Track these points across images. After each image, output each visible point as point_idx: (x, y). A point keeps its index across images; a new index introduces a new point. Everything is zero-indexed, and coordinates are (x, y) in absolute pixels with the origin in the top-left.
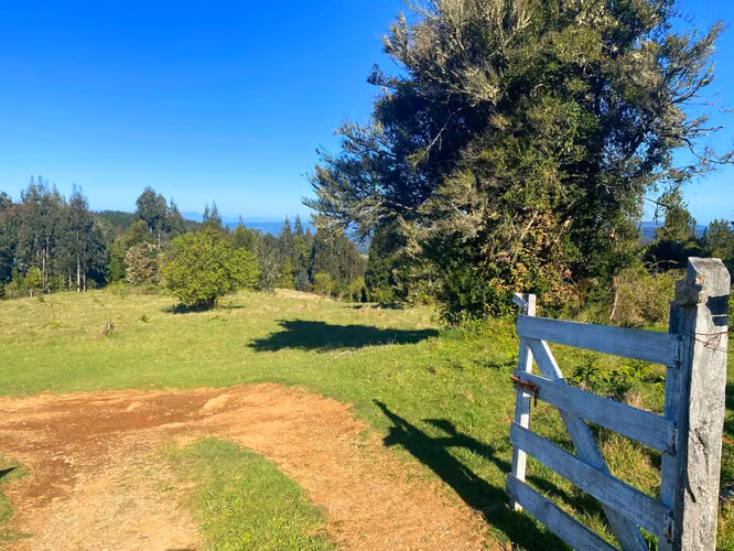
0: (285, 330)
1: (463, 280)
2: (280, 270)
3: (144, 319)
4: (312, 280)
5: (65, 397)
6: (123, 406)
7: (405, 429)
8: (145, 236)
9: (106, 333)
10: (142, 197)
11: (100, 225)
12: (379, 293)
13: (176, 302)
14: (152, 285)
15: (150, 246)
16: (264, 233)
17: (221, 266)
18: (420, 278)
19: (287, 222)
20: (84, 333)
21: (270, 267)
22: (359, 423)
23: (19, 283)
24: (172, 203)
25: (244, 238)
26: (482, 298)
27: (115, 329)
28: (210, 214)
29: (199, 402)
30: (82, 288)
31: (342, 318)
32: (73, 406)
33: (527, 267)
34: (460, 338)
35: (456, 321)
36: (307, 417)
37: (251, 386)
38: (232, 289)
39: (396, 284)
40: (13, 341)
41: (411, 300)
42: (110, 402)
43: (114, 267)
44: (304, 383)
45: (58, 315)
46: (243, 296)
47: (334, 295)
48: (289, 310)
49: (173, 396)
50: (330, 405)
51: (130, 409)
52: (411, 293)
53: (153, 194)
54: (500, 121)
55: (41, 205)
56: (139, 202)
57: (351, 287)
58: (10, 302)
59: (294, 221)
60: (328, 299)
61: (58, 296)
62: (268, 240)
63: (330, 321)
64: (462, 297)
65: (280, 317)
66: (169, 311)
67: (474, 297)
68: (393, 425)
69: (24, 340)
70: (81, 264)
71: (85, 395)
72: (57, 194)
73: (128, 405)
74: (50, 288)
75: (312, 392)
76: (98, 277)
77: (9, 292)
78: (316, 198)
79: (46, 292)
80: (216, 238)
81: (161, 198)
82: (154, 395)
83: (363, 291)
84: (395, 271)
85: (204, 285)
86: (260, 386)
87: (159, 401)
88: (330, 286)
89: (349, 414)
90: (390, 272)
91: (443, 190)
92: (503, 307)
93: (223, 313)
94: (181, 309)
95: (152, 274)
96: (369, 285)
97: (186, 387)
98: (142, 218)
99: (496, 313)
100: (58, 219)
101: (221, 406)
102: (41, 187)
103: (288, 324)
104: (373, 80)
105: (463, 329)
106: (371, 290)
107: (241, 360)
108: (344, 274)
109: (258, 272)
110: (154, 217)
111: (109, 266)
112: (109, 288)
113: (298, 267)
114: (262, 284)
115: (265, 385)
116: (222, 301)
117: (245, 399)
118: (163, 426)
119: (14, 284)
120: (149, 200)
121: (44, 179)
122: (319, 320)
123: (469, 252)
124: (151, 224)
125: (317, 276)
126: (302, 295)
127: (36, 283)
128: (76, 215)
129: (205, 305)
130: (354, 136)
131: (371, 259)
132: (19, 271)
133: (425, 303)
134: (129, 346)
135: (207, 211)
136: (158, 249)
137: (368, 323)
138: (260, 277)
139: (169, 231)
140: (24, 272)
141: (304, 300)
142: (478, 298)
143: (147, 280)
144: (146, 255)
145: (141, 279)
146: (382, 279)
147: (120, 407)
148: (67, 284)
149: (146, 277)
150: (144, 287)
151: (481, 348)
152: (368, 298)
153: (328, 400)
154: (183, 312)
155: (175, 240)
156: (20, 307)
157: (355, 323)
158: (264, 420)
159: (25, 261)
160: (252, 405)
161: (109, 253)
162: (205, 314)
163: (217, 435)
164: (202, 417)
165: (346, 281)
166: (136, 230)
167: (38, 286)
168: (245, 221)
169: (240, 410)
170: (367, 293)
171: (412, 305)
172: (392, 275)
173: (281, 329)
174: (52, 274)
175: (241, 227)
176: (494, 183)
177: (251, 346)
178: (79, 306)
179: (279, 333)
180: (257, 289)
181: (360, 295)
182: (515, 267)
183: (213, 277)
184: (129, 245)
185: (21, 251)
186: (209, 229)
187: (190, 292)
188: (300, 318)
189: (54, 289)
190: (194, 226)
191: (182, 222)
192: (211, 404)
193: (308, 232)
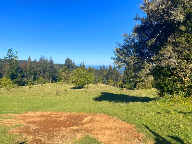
0: (102, 95)
1: (166, 82)
2: (99, 79)
3: (66, 91)
4: (107, 81)
5: (45, 113)
6: (60, 117)
7: (162, 140)
8: (67, 70)
9: (56, 94)
10: (66, 60)
11: (56, 67)
12: (126, 85)
13: (74, 86)
14: (68, 82)
15: (68, 72)
16: (95, 69)
17: (85, 77)
18: (140, 81)
19: (101, 66)
20: (51, 94)
21: (97, 78)
22: (141, 134)
23: (37, 81)
24: (73, 61)
25: (90, 70)
26: (172, 88)
27: (59, 93)
28: (82, 64)
29: (81, 118)
30: (51, 82)
31: (117, 92)
32: (46, 116)
33: (189, 78)
34: (164, 101)
35: (162, 96)
36: (119, 129)
37: (97, 114)
38: (88, 83)
39: (131, 83)
40: (34, 95)
41: (137, 88)
42: (56, 116)
43: (59, 77)
44: (115, 115)
45: (45, 89)
46: (90, 85)
47: (114, 85)
48: (103, 89)
49: (74, 115)
50: (126, 125)
51: (62, 119)
52: (137, 86)
53: (69, 59)
54: (183, 28)
55: (43, 62)
56: (66, 61)
57: (118, 83)
58: (35, 85)
59: (103, 66)
60: (112, 87)
61: (46, 84)
62: (96, 71)
63: (115, 93)
64: (165, 88)
65: (100, 91)
66: (72, 89)
67: (170, 88)
68: (156, 138)
69: (37, 95)
70: (51, 76)
71: (50, 113)
72: (47, 60)
73: (61, 117)
74: (44, 82)
75: (119, 119)
76: (55, 80)
77: (35, 83)
78: (115, 56)
79: (43, 83)
80: (84, 70)
81: (71, 60)
82: (68, 114)
83: (122, 85)
84: (131, 79)
85: (81, 82)
86: (100, 114)
87: (70, 116)
88: (112, 83)
89: (135, 130)
90: (130, 79)
91: (161, 52)
92: (180, 91)
93: (85, 89)
94: (75, 88)
95: (68, 79)
96: (123, 83)
97: (77, 112)
98: (66, 65)
99: (177, 93)
100: (47, 65)
101: (89, 121)
102: (43, 58)
103: (103, 93)
104: (136, 19)
105: (165, 98)
106: (124, 85)
107: (92, 104)
108: (116, 80)
109: (94, 79)
110: (69, 65)
111: (58, 77)
112: (58, 83)
113: (104, 78)
114: (95, 82)
115: (102, 114)
116: (85, 86)
117: (96, 119)
118: (71, 128)
119: (36, 81)
120: (68, 61)
121: (44, 56)
122: (111, 92)
123: (168, 73)
124: (68, 67)
125: (109, 80)
126: (105, 85)
127: (41, 81)
128: (51, 64)
129: (81, 87)
130: (128, 38)
131: (124, 76)
132: (37, 78)
133: (142, 88)
134: (62, 98)
135: (81, 63)
136: (70, 73)
137: (126, 94)
138: (94, 80)
139: (72, 68)
140: (38, 78)
141: (106, 87)
142: (171, 88)
143: (67, 81)
144: (67, 74)
145: (65, 80)
146: (127, 81)
147: (59, 118)
148: (48, 81)
149: (67, 80)
150: (66, 82)
151: (174, 106)
152: (123, 87)
153: (125, 123)
154: (75, 89)
155: (74, 70)
156: (37, 87)
157: (122, 94)
158: (105, 129)
159: (39, 75)
160: (99, 121)
161: (58, 74)
162: (81, 89)
163: (89, 134)
164: (83, 124)
165: (117, 82)
166: (65, 68)
167: (42, 82)
168: (91, 66)
169: (95, 123)
170: (123, 85)
171: (138, 89)
172: (130, 80)
173: (101, 95)
174: (45, 79)
175: (90, 67)
176: (180, 49)
177: (93, 99)
178: (51, 87)
179: (101, 96)
180: (94, 83)
181: (121, 86)
182: (185, 78)
183: (83, 80)
184: (63, 72)
185: (38, 73)
186: (82, 68)
187: (77, 84)
188: (106, 92)
189: (45, 82)
190: (78, 67)
191: (75, 66)
192: (86, 119)
193: (107, 69)
